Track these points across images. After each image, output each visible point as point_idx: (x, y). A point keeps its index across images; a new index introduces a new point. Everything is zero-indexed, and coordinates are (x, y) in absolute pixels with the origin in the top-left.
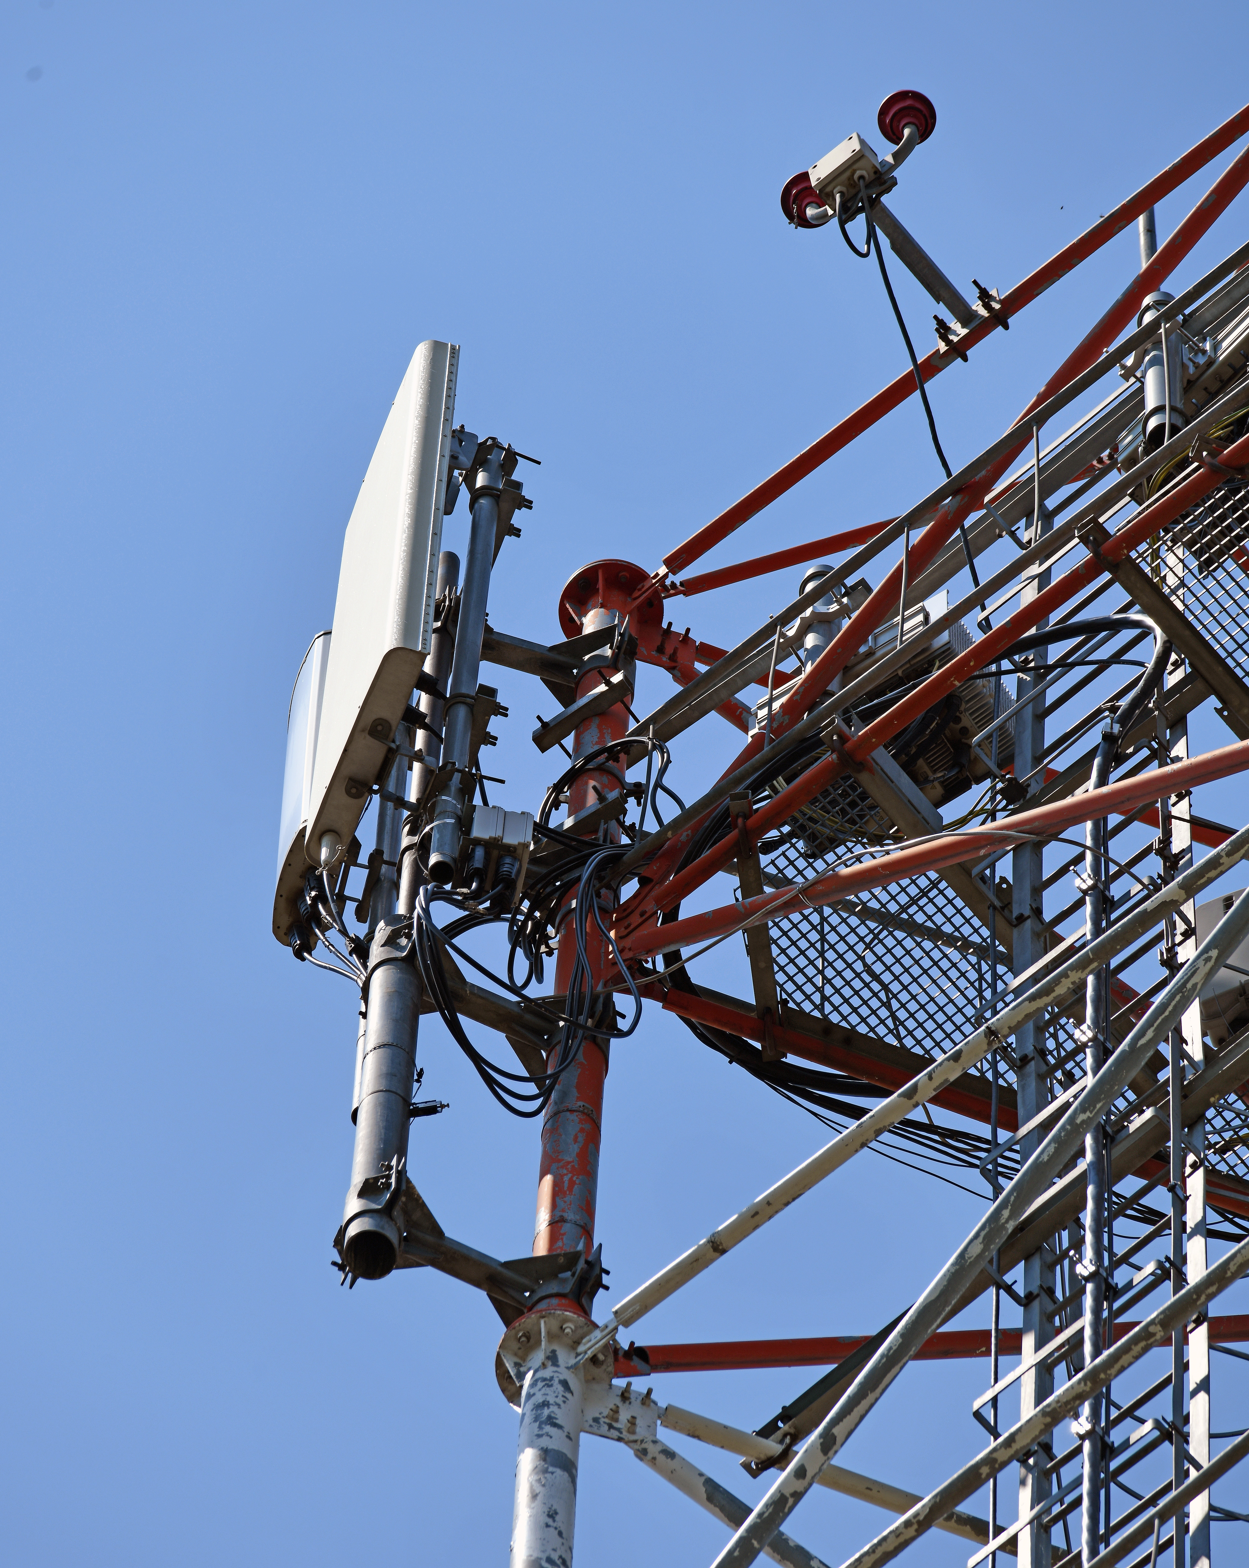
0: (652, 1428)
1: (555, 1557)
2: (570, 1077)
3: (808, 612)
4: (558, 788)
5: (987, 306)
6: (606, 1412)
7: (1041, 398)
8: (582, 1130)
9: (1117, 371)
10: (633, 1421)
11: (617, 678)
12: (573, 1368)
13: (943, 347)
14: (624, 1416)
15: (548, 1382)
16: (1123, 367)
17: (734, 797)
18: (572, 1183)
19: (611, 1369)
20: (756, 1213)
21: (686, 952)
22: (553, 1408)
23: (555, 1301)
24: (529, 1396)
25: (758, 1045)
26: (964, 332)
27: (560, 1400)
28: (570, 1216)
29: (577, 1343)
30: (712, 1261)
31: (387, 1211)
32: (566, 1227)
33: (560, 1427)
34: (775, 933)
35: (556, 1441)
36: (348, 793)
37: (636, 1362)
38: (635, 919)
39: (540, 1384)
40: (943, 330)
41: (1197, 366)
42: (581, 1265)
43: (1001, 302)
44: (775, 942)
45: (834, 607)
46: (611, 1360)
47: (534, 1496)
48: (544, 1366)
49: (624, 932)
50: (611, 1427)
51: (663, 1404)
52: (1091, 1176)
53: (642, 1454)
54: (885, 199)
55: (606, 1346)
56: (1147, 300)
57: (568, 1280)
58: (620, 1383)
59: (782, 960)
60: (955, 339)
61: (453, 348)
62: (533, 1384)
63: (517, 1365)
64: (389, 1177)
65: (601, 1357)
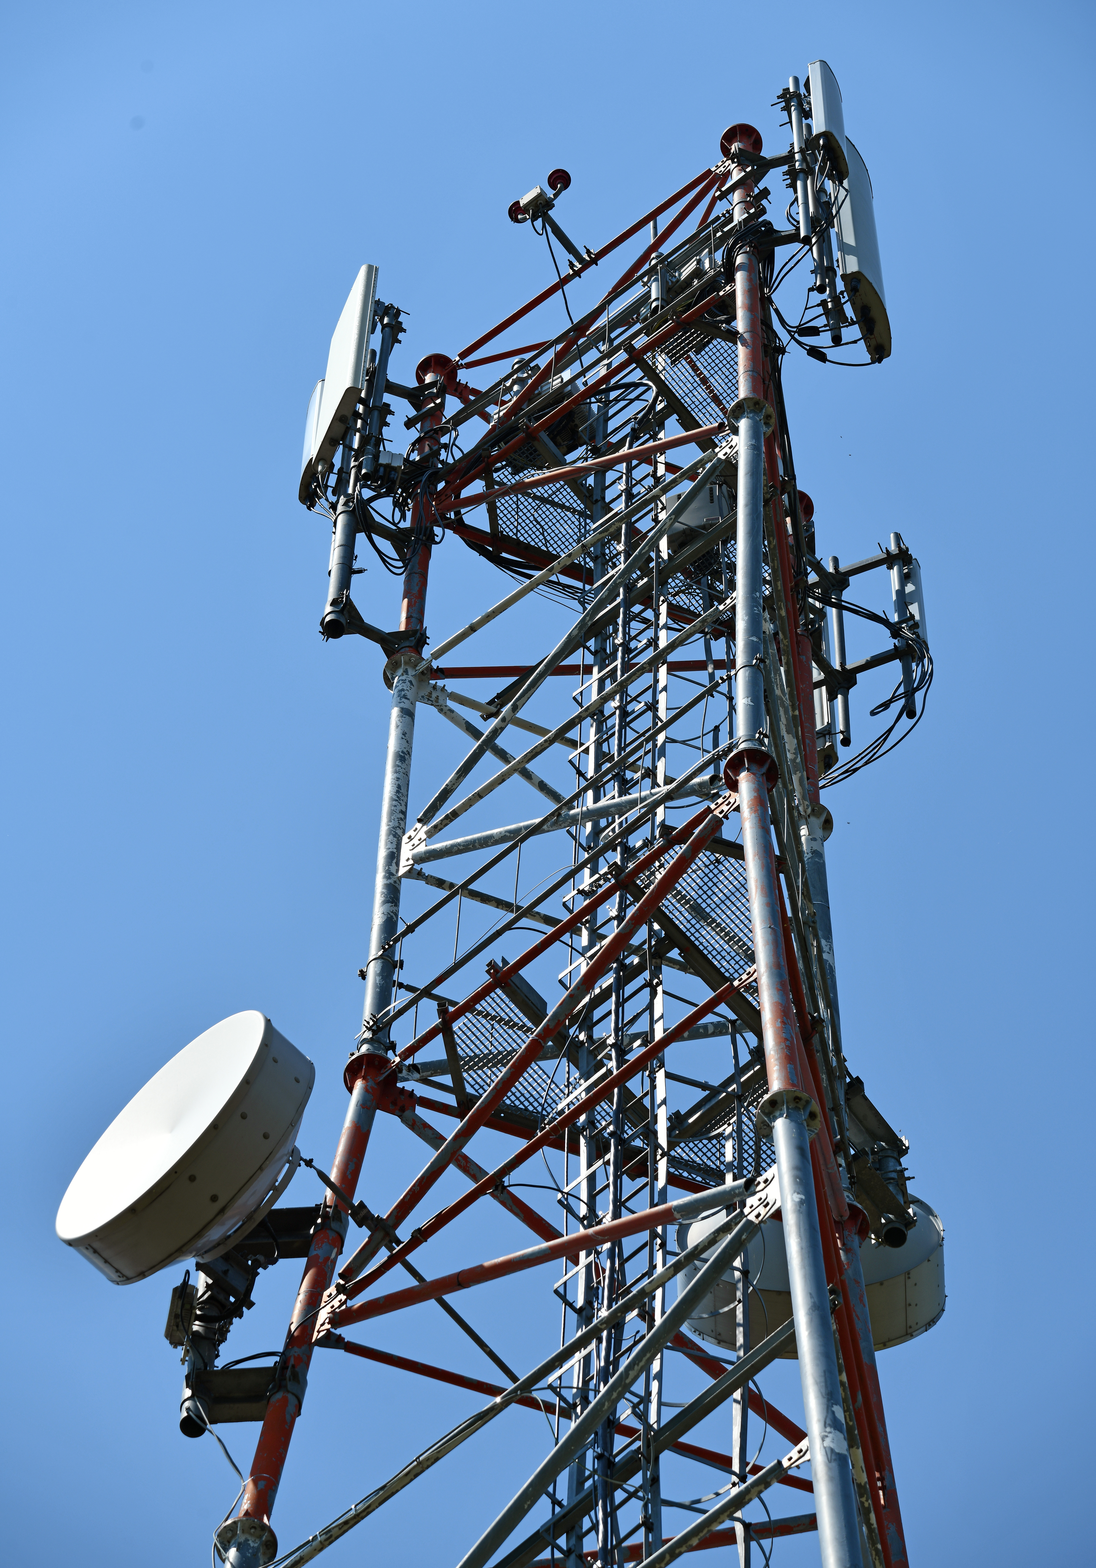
0: (445, 700)
1: (405, 751)
2: (416, 560)
3: (515, 377)
4: (413, 444)
5: (589, 256)
6: (427, 694)
7: (610, 294)
8: (420, 581)
9: (640, 283)
10: (437, 698)
11: (438, 401)
12: (413, 676)
13: (571, 272)
14: (434, 695)
15: (404, 681)
16: (643, 282)
17: (484, 450)
18: (415, 602)
19: (429, 676)
20: (489, 616)
21: (463, 511)
22: (406, 692)
23: (407, 649)
24: (396, 686)
25: (491, 549)
26: (580, 266)
27: (408, 689)
28: (414, 615)
29: (416, 666)
30: (471, 634)
31: (341, 612)
32: (413, 620)
33: (408, 699)
34: (498, 504)
35: (406, 705)
36: (330, 444)
37: (439, 674)
38: (443, 498)
39: (401, 682)
40: (572, 265)
41: (672, 282)
42: (418, 635)
43: (594, 254)
44: (499, 508)
45: (526, 375)
46: (429, 673)
47: (397, 727)
48: (402, 675)
49: (438, 502)
50: (428, 700)
51: (449, 691)
52: (622, 604)
53: (441, 711)
54: (549, 212)
55: (428, 667)
56: (653, 255)
57: (413, 641)
58: (433, 682)
59: (501, 515)
60: (576, 269)
61: (376, 267)
62: (397, 682)
63: (392, 674)
64: (343, 598)
65: (425, 672)
